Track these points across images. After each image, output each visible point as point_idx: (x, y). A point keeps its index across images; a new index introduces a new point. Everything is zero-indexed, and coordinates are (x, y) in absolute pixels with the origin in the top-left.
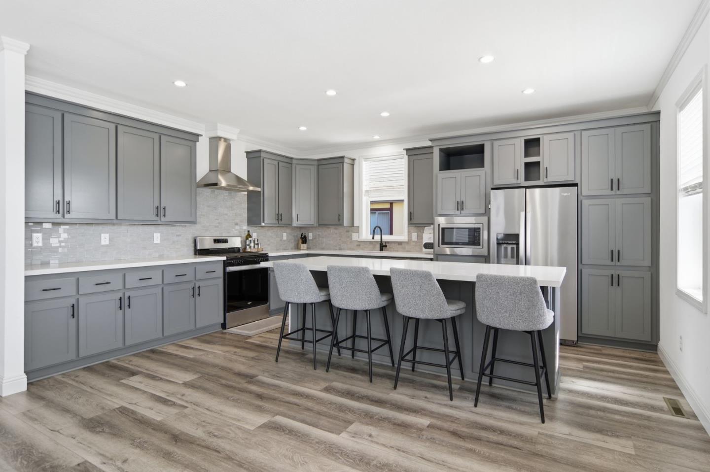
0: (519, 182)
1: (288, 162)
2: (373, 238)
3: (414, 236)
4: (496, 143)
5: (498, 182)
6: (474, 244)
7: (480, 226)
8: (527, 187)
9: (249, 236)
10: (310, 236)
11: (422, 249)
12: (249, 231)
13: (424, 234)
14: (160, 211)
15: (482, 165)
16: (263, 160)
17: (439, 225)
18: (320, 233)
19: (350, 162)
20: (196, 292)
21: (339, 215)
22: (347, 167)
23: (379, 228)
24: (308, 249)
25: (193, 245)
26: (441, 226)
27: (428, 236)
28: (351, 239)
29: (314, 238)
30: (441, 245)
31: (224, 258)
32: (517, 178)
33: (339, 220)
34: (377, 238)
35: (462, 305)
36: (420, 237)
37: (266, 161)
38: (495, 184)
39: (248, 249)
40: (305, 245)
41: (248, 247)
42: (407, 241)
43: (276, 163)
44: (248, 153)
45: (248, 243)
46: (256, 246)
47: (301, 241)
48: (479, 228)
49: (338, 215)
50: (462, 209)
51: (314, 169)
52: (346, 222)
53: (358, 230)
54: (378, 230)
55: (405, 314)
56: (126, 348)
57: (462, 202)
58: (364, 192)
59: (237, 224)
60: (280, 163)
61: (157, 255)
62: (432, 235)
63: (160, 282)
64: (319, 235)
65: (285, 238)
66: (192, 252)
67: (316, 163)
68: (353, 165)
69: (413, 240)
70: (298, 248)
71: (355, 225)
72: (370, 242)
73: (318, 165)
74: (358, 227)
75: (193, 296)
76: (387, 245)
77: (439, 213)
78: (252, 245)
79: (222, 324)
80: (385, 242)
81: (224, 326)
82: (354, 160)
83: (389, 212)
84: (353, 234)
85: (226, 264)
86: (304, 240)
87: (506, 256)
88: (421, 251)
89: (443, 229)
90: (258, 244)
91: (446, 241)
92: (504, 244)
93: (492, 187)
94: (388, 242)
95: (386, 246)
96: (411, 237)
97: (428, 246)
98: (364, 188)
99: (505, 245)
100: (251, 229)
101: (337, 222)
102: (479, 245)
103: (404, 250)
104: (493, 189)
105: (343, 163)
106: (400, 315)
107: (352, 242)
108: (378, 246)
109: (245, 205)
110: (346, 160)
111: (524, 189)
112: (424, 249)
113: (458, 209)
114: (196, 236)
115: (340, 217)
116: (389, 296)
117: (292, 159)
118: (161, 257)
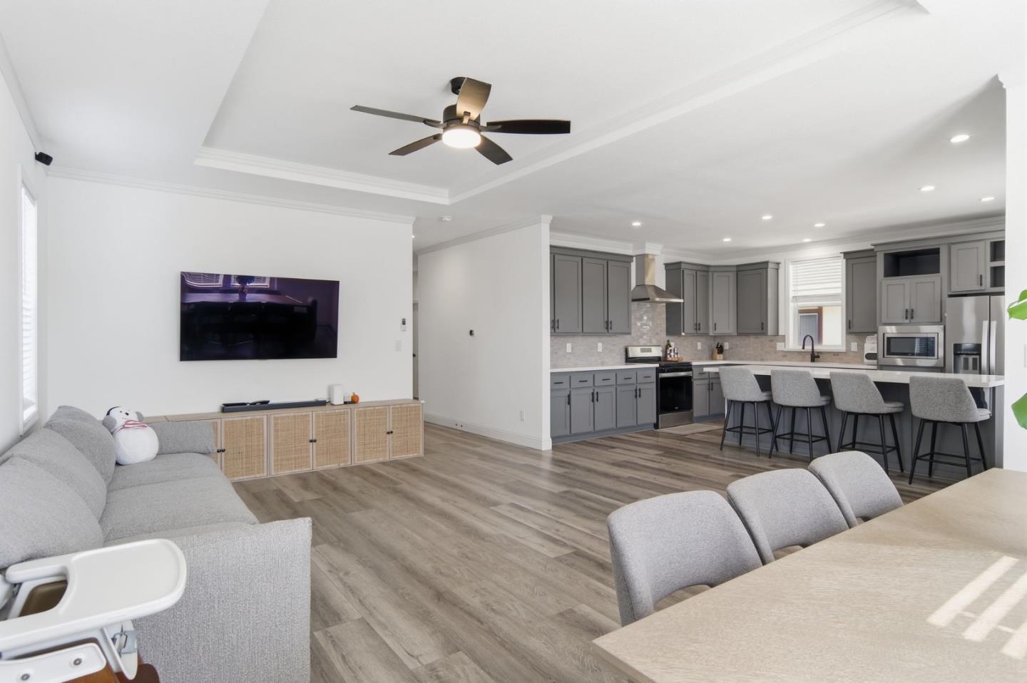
0: (983, 288)
1: (705, 271)
2: (803, 348)
3: (854, 346)
4: (953, 247)
5: (956, 288)
6: (927, 355)
7: (935, 336)
8: (991, 294)
9: (668, 345)
10: (726, 346)
11: (863, 360)
12: (668, 341)
13: (865, 345)
14: (608, 325)
15: (937, 271)
16: (683, 271)
17: (884, 334)
18: (738, 343)
19: (775, 266)
20: (638, 393)
21: (762, 324)
22: (771, 272)
23: (811, 337)
24: (724, 359)
25: (624, 353)
26: (886, 336)
27: (871, 346)
28: (776, 348)
29: (730, 348)
30: (886, 356)
31: (657, 365)
32: (981, 285)
33: (762, 329)
34: (808, 348)
35: (899, 404)
36: (861, 347)
37: (686, 272)
38: (953, 290)
39: (670, 359)
40: (721, 356)
41: (668, 356)
42: (844, 351)
43: (694, 272)
44: (666, 265)
45: (668, 352)
46: (676, 356)
47: (716, 350)
48: (934, 338)
49: (760, 324)
50: (912, 318)
51: (732, 276)
52: (770, 330)
53: (783, 339)
54: (808, 338)
55: (843, 409)
56: (595, 432)
57: (912, 311)
58: (791, 297)
59: (657, 334)
60: (698, 273)
61: (599, 361)
62: (876, 345)
63: (614, 383)
64: (736, 344)
65: (699, 348)
66: (624, 360)
67: (735, 269)
68: (778, 269)
69: (852, 350)
70: (712, 358)
71: (780, 333)
72: (799, 353)
73: (737, 272)
74: (784, 336)
75: (636, 397)
76: (821, 356)
77: (884, 321)
78: (672, 354)
79: (654, 424)
80: (818, 352)
81: (656, 426)
82: (778, 264)
83: (817, 314)
84: (778, 343)
85: (659, 371)
86: (720, 350)
87: (966, 367)
88: (862, 363)
89: (888, 338)
90: (677, 354)
91: (892, 350)
92: (964, 354)
93: (950, 293)
94: (821, 353)
95: (818, 357)
96: (850, 346)
97: (870, 356)
98: (792, 294)
99: (964, 356)
100: (670, 338)
101: (760, 331)
102: (934, 355)
103: (841, 361)
104: (951, 296)
105: (767, 268)
106: (839, 410)
107: (776, 352)
108: (809, 357)
109: (664, 316)
110: (770, 266)
111: (988, 297)
112: (866, 360)
113: (906, 318)
114: (626, 345)
115: (763, 327)
116: (829, 398)
117: (708, 266)
118: (603, 364)
